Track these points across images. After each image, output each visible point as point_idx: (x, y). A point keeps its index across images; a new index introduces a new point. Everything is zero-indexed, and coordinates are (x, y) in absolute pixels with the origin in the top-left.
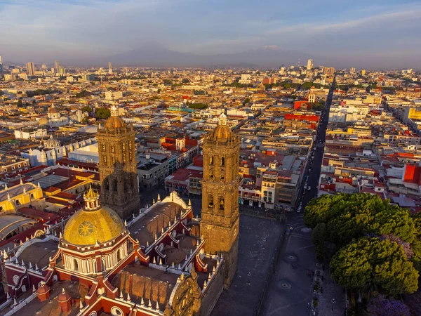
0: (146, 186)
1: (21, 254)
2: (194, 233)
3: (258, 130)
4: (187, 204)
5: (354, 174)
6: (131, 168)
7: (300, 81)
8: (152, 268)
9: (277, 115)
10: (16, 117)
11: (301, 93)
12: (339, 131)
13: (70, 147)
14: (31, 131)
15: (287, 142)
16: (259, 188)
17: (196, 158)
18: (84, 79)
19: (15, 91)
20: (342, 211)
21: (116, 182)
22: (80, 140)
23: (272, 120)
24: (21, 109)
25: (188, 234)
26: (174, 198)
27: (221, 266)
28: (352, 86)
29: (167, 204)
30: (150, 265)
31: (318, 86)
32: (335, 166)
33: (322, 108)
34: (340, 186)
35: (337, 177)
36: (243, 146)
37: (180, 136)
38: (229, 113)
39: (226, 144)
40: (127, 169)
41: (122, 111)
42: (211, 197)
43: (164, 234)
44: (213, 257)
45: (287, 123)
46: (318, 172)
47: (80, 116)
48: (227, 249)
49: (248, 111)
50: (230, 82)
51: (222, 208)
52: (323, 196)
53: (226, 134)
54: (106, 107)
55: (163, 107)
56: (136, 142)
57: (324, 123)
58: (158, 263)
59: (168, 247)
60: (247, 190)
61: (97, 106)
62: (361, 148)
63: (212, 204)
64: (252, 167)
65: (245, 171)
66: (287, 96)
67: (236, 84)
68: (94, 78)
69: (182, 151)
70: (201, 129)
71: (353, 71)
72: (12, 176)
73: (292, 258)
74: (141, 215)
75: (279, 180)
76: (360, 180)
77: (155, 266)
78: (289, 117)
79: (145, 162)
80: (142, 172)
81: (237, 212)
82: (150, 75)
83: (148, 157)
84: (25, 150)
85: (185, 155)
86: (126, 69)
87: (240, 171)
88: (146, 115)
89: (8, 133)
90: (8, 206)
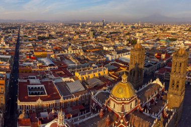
0: (146, 75)
2: (164, 98)
4: (163, 85)
6: (142, 66)
8: (144, 114)
10: (105, 42)
13: (120, 55)
14: (108, 47)
17: (169, 63)
18: (130, 28)
19: (106, 32)
21: (135, 72)
22: (124, 52)
24: (107, 39)
25: (161, 98)
26: (158, 81)
27: (174, 115)
29: (154, 84)
30: (143, 112)
37: (164, 53)
40: (140, 67)
41: (142, 41)
42: (173, 81)
43: (151, 98)
44: (172, 110)
47: (126, 43)
48: (178, 106)
50: (187, 29)
53: (183, 52)
54: (136, 39)
55: (158, 40)
56: (145, 55)
58: (147, 112)
59: (152, 104)
61: (132, 39)
63: (173, 84)
68: (133, 27)
69: (164, 60)
70: (173, 50)
72: (100, 63)
74: (143, 88)
77: (145, 113)
79: (147, 64)
80: (146, 68)
81: (184, 88)
82: (155, 26)
83: (149, 62)
84: (105, 54)
85: (165, 61)
86: (146, 24)
87: (187, 68)
88: (151, 43)
89: (102, 47)
90: (97, 75)
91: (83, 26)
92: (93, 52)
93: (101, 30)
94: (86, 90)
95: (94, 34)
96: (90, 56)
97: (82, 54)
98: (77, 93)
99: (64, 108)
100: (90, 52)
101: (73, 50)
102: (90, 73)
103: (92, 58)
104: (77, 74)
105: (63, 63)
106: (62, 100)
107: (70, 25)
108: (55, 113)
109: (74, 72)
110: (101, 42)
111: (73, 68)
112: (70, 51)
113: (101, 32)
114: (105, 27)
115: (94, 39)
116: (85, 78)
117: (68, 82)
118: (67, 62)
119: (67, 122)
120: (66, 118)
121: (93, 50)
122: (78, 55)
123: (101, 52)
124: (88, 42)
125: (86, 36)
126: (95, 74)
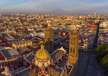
0: (55, 45)
1: (27, 57)
3: (83, 30)
5: (105, 40)
7: (93, 18)
9: (88, 26)
10: (28, 26)
11: (93, 21)
12: (102, 30)
14: (31, 29)
15: (90, 33)
16: (83, 46)
17: (68, 38)
19: (29, 20)
20: (102, 49)
22: (41, 32)
23: (87, 28)
24: (29, 24)
25: (65, 59)
26: (62, 49)
28: (104, 19)
29: (60, 50)
31: (97, 19)
32: (101, 38)
33: (98, 24)
34: (102, 43)
35: (101, 41)
36: (79, 35)
38: (76, 26)
39: (75, 34)
41: (51, 25)
45: (90, 28)
46: (97, 40)
49: (81, 26)
50: (77, 18)
51: (74, 51)
52: (98, 46)
53: (76, 32)
54: (47, 24)
57: (98, 28)
59: (60, 62)
60: (80, 46)
62: (106, 33)
64: (82, 40)
65: (80, 41)
66: (90, 22)
67: (78, 19)
70: (69, 30)
71: (104, 15)
72: (27, 39)
73: (91, 63)
75: (88, 43)
76: (106, 41)
78: (91, 27)
81: (78, 53)
83: (56, 37)
84: (30, 33)
85: (65, 37)
87: (79, 41)
88: (56, 26)
89: (27, 29)
90: (26, 45)
91: (14, 16)
92: (22, 32)
93: (25, 19)
94: (20, 54)
95: (21, 21)
96: (20, 34)
97: (15, 33)
98: (15, 56)
99: (8, 64)
100: (20, 32)
101: (10, 30)
102: (21, 44)
103: (21, 35)
104: (14, 45)
105: (4, 38)
106: (6, 60)
107: (6, 16)
108: (3, 68)
109: (12, 44)
110: (26, 26)
111: (11, 41)
112: (7, 31)
113: (26, 20)
114: (28, 17)
115: (22, 24)
116: (19, 47)
117: (9, 49)
118: (7, 38)
119: (11, 73)
120: (10, 70)
121: (22, 31)
122: (13, 34)
123: (26, 32)
124: (18, 26)
125: (16, 22)
126: (24, 44)
